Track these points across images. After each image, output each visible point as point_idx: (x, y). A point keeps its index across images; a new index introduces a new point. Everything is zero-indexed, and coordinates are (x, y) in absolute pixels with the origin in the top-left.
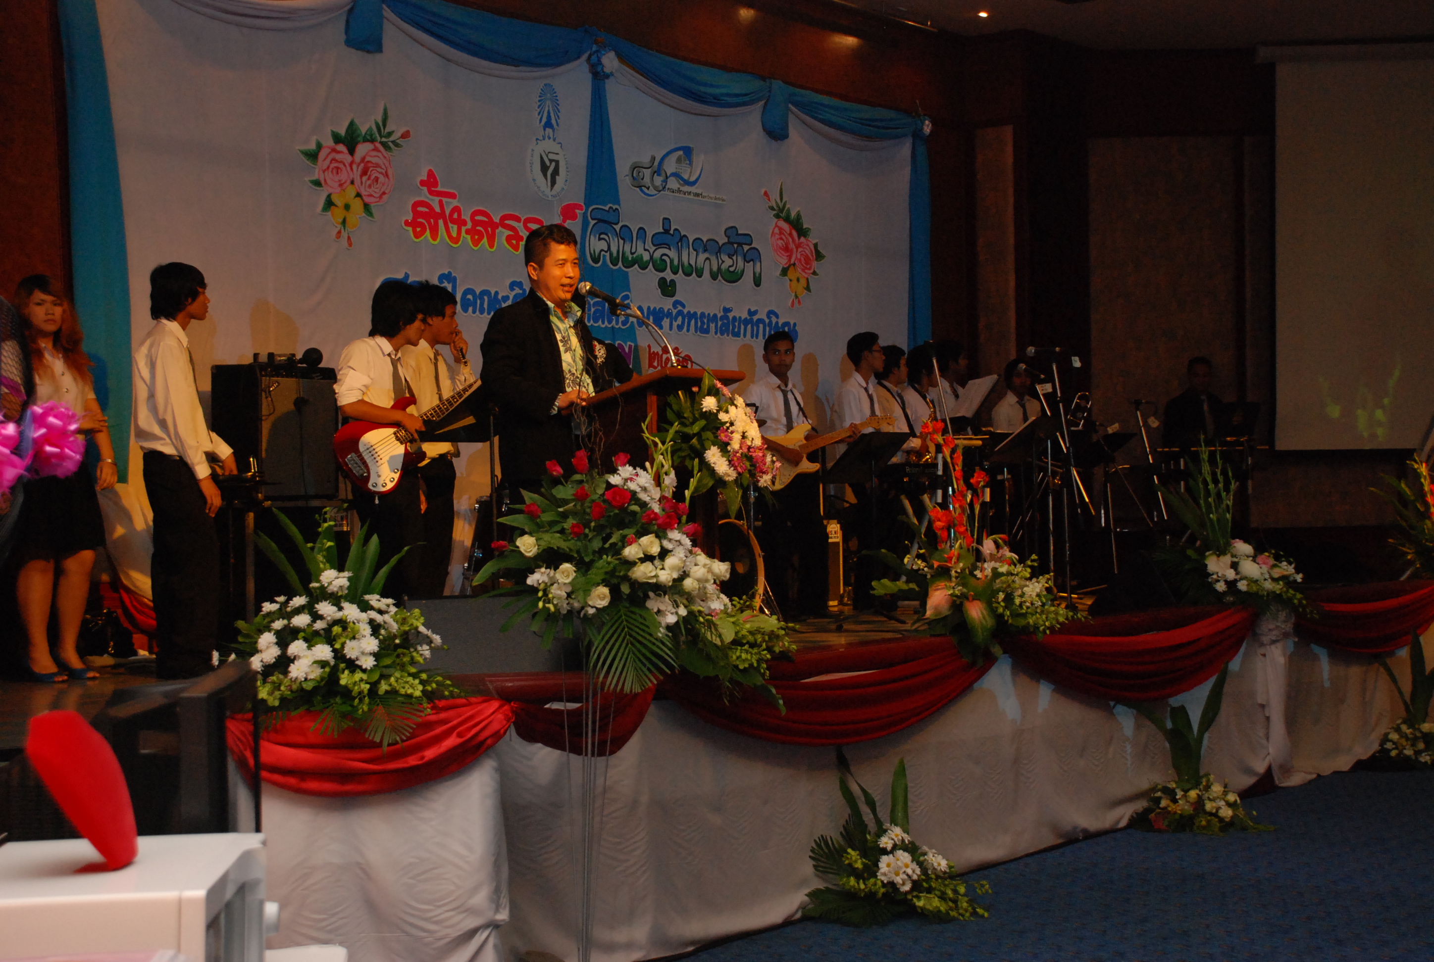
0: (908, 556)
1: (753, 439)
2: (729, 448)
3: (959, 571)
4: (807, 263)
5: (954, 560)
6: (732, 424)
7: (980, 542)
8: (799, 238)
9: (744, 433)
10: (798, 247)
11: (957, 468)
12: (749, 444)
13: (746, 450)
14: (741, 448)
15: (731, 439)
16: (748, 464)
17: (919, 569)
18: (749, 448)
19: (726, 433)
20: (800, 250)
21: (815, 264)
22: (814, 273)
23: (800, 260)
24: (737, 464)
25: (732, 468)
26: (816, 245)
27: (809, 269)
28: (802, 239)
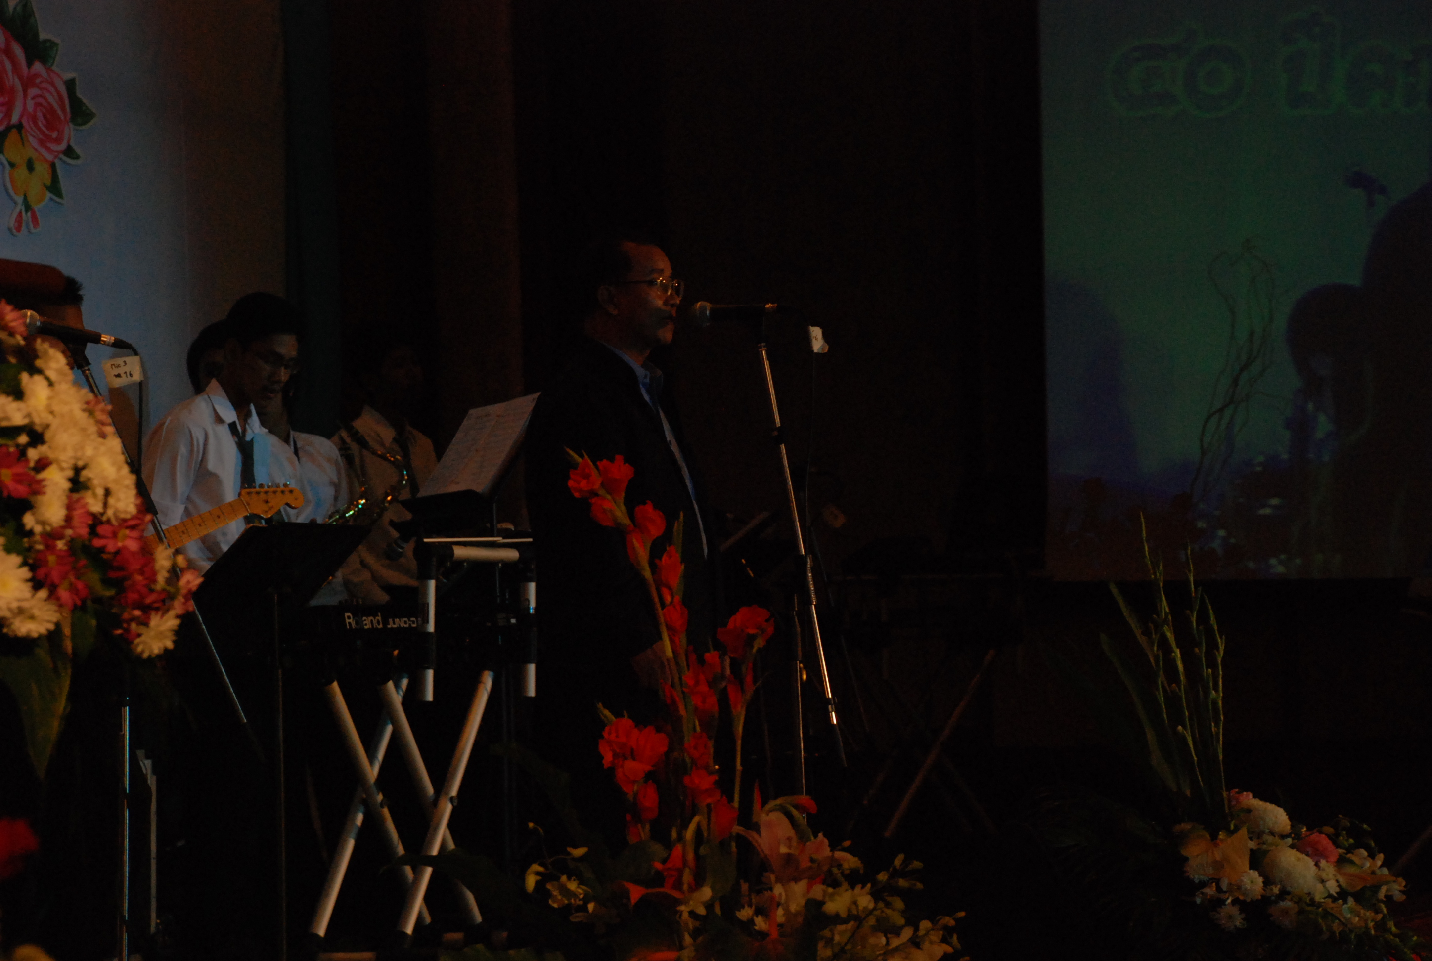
0: (536, 867)
1: (108, 493)
2: (29, 520)
3: (702, 911)
4: (51, 126)
5: (687, 877)
6: (37, 437)
7: (746, 818)
8: (30, 64)
9: (77, 470)
10: (28, 83)
11: (668, 599)
12: (96, 507)
13: (84, 531)
14: (68, 519)
15: (37, 488)
16: (94, 578)
17: (566, 910)
18: (96, 522)
19: (19, 469)
20: (33, 92)
21: (70, 133)
22: (69, 152)
23: (34, 119)
24: (55, 576)
25: (43, 594)
26: (70, 85)
27: (58, 141)
28: (38, 67)
